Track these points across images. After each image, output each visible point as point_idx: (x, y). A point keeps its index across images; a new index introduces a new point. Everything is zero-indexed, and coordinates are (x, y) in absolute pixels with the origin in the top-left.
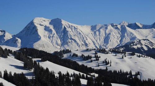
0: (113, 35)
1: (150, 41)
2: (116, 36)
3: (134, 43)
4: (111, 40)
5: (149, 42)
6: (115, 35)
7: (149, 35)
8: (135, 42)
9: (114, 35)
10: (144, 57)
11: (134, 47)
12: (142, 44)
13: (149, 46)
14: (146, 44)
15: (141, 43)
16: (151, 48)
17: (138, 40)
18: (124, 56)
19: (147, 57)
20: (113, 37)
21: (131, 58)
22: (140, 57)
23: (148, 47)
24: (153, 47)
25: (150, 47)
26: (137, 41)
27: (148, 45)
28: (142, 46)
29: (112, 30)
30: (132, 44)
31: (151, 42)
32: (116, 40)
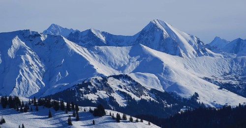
0: (27, 62)
1: (134, 81)
2: (35, 66)
3: (89, 87)
4: (23, 78)
5: (131, 85)
6: (34, 63)
7: (129, 64)
8: (90, 84)
9: (31, 62)
10: (131, 120)
11: (90, 99)
12: (110, 90)
13: (130, 93)
14: (123, 90)
15: (107, 86)
16: (137, 99)
17: (100, 78)
18: (72, 118)
19: (139, 120)
20: (28, 70)
21: (94, 123)
22: (118, 121)
23: (129, 97)
24: (143, 97)
25: (133, 96)
26: (98, 81)
27: (128, 93)
28: (112, 95)
29: (25, 49)
30: (82, 90)
31: (137, 84)
32: (35, 76)
